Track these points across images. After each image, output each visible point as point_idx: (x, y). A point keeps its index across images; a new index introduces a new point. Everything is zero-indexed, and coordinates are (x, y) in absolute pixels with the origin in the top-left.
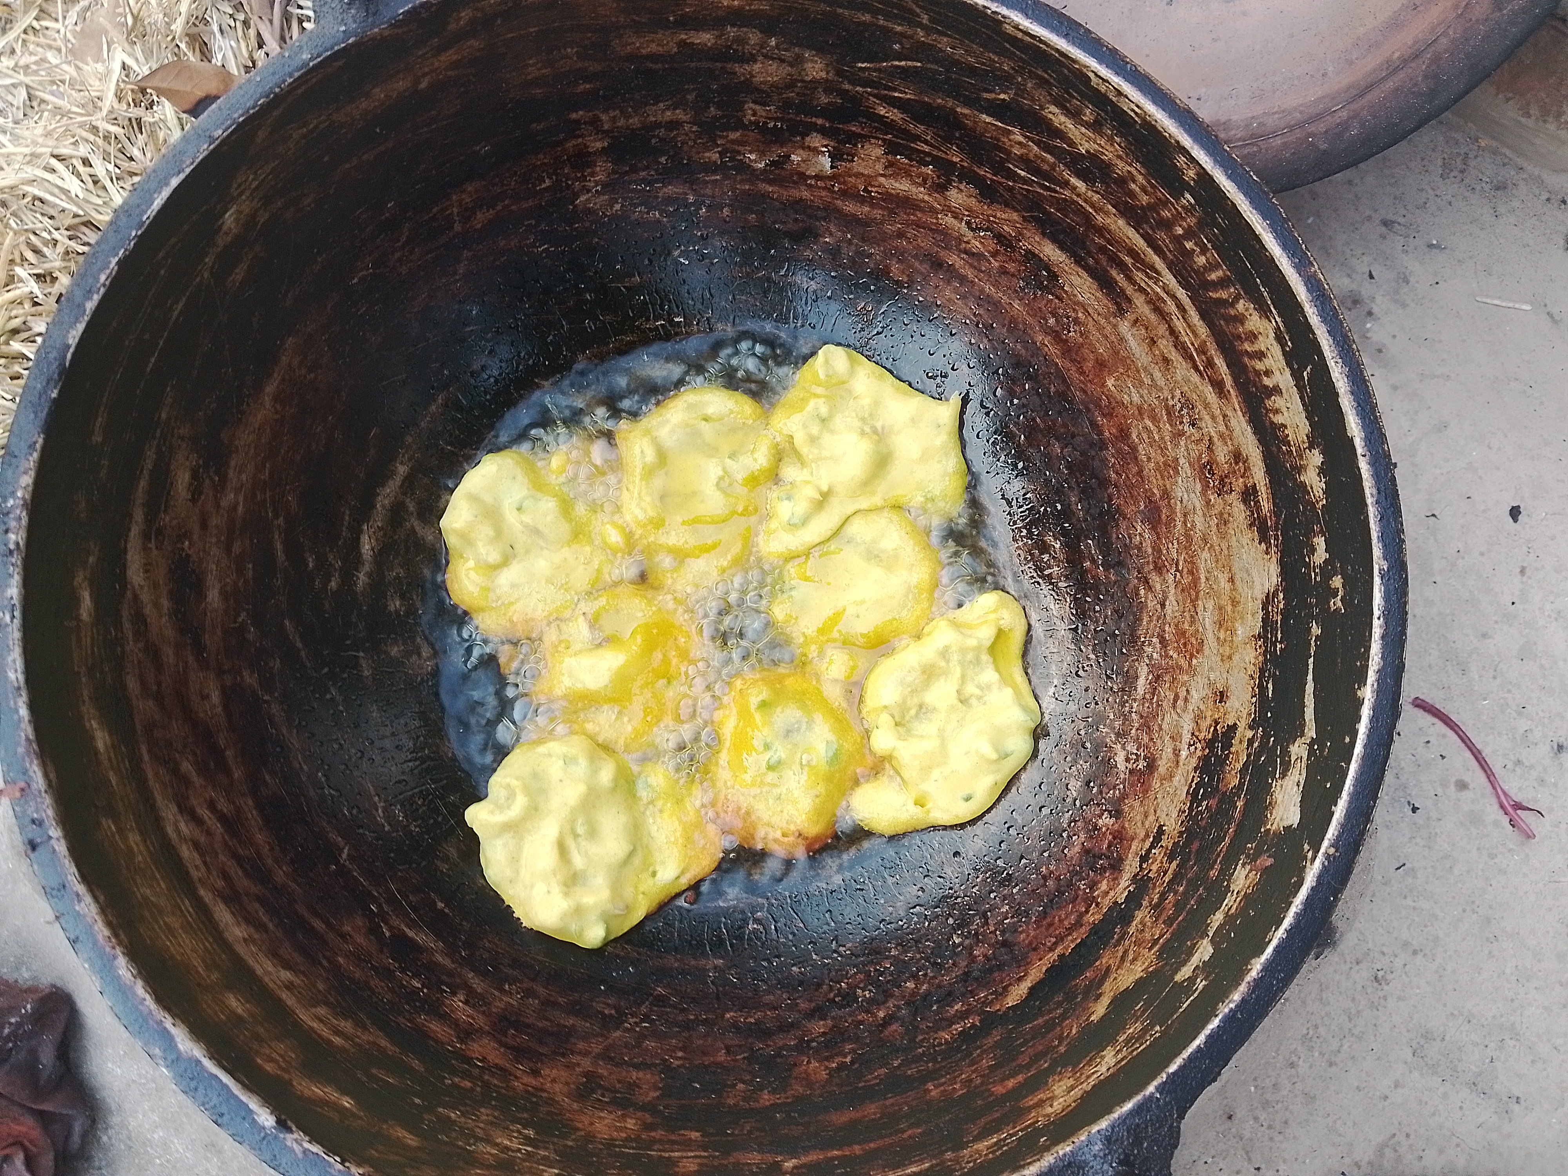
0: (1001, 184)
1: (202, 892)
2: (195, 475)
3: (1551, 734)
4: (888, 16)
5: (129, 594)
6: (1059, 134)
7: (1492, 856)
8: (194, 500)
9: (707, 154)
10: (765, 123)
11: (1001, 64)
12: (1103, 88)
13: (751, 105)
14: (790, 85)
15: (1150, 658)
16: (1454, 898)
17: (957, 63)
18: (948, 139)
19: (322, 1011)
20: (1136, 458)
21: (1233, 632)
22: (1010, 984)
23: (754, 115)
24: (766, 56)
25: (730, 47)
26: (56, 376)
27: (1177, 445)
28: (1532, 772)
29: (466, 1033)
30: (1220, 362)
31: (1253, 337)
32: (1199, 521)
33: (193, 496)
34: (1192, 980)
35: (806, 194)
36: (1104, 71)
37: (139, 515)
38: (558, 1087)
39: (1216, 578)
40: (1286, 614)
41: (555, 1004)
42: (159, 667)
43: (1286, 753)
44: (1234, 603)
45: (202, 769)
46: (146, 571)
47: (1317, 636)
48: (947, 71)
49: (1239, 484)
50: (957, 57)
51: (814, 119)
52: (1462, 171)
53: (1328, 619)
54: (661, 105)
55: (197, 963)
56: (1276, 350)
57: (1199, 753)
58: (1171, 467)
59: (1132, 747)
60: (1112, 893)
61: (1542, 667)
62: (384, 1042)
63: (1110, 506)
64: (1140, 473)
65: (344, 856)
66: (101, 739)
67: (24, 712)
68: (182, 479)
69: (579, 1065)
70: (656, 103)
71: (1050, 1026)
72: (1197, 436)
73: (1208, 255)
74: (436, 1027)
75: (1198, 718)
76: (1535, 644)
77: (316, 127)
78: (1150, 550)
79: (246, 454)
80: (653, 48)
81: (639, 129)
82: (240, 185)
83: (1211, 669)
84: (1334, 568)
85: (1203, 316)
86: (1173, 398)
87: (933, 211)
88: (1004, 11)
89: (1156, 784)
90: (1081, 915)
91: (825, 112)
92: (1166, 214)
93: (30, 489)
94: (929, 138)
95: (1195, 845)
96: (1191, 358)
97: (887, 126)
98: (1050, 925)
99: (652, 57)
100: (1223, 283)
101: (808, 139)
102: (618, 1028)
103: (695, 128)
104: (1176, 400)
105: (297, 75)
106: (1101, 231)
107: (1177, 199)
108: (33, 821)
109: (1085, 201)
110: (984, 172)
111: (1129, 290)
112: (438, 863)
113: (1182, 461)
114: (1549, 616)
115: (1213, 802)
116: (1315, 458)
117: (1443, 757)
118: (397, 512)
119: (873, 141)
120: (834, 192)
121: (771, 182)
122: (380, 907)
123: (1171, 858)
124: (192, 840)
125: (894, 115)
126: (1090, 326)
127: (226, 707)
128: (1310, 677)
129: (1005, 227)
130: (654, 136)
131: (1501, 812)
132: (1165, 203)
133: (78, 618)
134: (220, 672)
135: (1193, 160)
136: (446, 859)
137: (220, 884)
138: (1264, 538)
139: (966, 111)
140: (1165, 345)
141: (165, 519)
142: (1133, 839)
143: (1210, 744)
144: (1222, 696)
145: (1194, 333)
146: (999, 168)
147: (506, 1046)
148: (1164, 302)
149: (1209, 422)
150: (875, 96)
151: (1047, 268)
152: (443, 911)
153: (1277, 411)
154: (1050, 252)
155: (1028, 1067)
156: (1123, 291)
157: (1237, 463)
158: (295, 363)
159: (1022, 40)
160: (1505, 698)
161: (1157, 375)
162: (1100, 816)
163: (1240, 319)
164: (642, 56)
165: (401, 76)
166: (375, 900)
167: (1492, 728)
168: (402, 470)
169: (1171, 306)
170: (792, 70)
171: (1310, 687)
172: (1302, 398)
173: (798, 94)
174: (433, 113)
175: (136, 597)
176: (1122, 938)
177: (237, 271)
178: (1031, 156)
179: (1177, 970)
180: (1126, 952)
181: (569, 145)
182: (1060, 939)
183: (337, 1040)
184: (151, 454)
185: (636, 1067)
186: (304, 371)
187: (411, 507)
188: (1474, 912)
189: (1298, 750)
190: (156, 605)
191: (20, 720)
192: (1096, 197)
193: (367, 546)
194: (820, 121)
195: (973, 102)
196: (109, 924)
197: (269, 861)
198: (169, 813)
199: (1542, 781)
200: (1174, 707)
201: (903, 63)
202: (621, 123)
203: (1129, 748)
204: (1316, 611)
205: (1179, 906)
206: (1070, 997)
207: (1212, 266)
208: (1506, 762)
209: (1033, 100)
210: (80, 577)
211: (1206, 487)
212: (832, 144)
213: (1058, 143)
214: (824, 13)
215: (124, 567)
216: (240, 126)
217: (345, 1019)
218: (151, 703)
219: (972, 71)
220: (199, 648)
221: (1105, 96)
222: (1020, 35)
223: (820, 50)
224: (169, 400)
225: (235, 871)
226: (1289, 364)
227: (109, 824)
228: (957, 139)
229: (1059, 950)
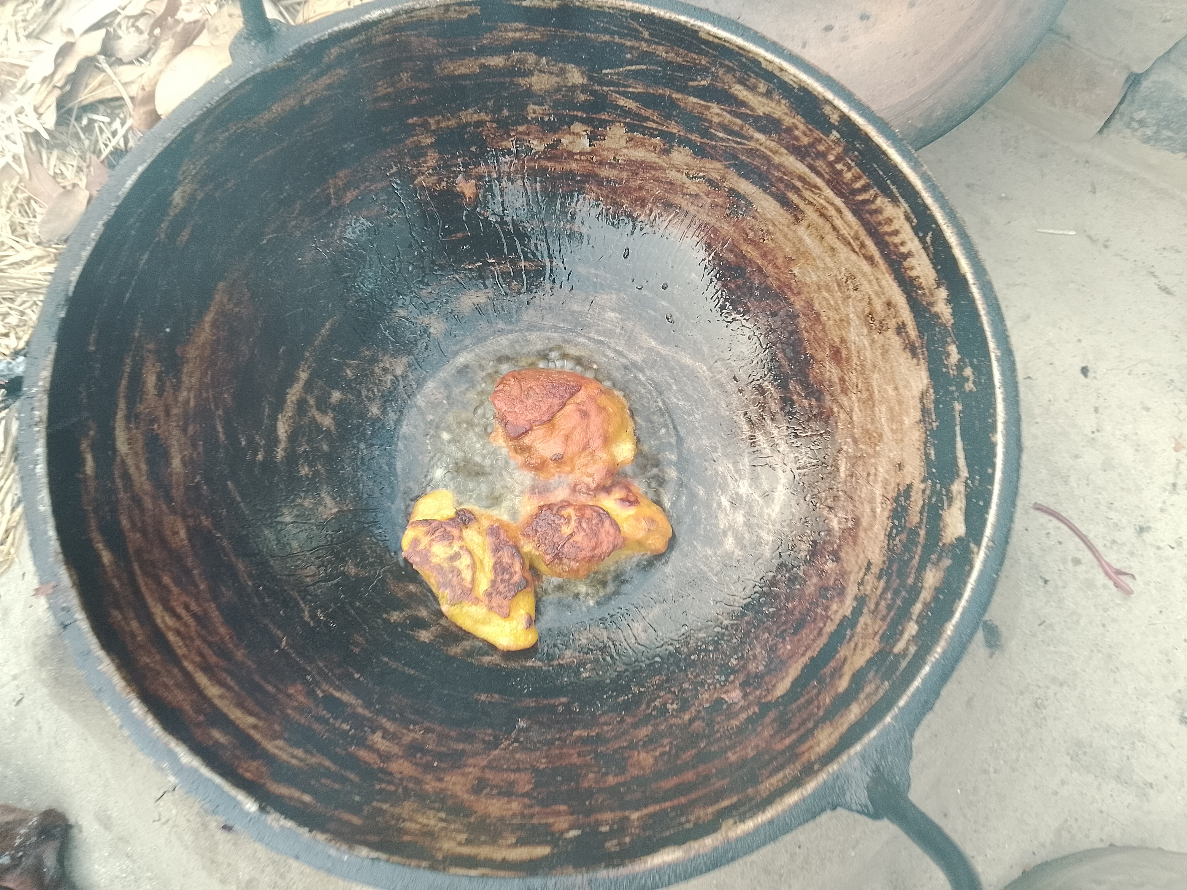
0: (707, 144)
1: (186, 664)
2: (159, 378)
3: (1133, 520)
4: (622, 36)
5: (118, 459)
6: (743, 104)
7: (1106, 610)
8: (159, 395)
9: (504, 143)
10: (542, 118)
11: (700, 60)
12: (770, 68)
13: (532, 106)
14: (558, 90)
15: (847, 452)
16: (1083, 642)
17: (670, 63)
18: (668, 117)
19: (280, 743)
20: (819, 319)
21: (902, 423)
22: (777, 682)
23: (534, 112)
24: (540, 71)
25: (515, 66)
26: (63, 303)
27: (847, 305)
28: (1125, 548)
29: (386, 757)
30: (870, 244)
31: (889, 221)
32: (868, 354)
33: (159, 392)
34: (906, 650)
35: (574, 166)
36: (769, 56)
37: (122, 404)
38: (458, 788)
39: (885, 389)
40: (936, 402)
41: (448, 737)
42: (142, 511)
43: (949, 491)
44: (900, 403)
45: (177, 581)
46: (129, 444)
47: (960, 412)
48: (664, 69)
49: (892, 323)
50: (669, 59)
51: (575, 113)
52: (1016, 148)
53: (966, 398)
54: (470, 110)
55: (187, 708)
56: (907, 227)
57: (889, 507)
58: (844, 322)
59: (841, 514)
60: (841, 611)
61: (1120, 475)
62: (327, 763)
63: (806, 355)
64: (823, 330)
65: (284, 643)
66: (106, 557)
67: (52, 533)
68: (151, 380)
69: (471, 773)
70: (466, 109)
71: (809, 702)
72: (860, 297)
73: (853, 170)
74: (363, 754)
75: (886, 483)
76: (1113, 459)
77: (235, 132)
78: (837, 380)
79: (194, 364)
80: (463, 70)
81: (457, 128)
82: (184, 172)
83: (890, 450)
84: (964, 362)
85: (855, 213)
86: (840, 274)
87: (662, 169)
88: (699, 23)
89: (862, 534)
90: (821, 630)
91: (583, 107)
92: (821, 148)
93: (49, 379)
94: (655, 118)
95: (895, 568)
96: (849, 244)
97: (626, 112)
98: (799, 640)
99: (464, 77)
100: (865, 189)
101: (572, 127)
102: (496, 748)
103: (494, 125)
104: (843, 274)
105: (221, 95)
106: (778, 167)
107: (828, 136)
108: (63, 609)
109: (766, 148)
110: (695, 137)
111: (802, 205)
112: (352, 647)
113: (851, 316)
114: (1120, 439)
115: (904, 536)
116: (943, 293)
117: (1060, 543)
118: (301, 405)
119: (617, 124)
120: (593, 163)
121: (549, 159)
122: (313, 677)
123: (879, 578)
124: (175, 629)
125: (630, 104)
126: (779, 236)
127: (190, 540)
128: (959, 439)
129: (713, 174)
130: (467, 133)
131: (1107, 578)
132: (820, 141)
133: (84, 473)
134: (185, 517)
135: (835, 107)
136: (357, 645)
137: (198, 659)
138: (914, 355)
139: (679, 96)
140: (831, 238)
141: (141, 408)
142: (850, 572)
143: (896, 500)
144: (900, 466)
145: (849, 226)
146: (705, 133)
147: (416, 764)
148: (826, 209)
149: (867, 286)
150: (616, 92)
151: (744, 198)
152: (358, 679)
153: (912, 268)
154: (745, 187)
155: (798, 729)
156: (797, 206)
157: (889, 309)
158: (225, 300)
159: (712, 42)
160: (1097, 499)
161: (828, 260)
162: (825, 563)
163: (878, 211)
164: (456, 76)
165: (292, 95)
166: (309, 673)
167: (1091, 520)
168: (304, 376)
169: (831, 211)
170: (559, 80)
171: (959, 445)
172: (928, 255)
173: (563, 96)
174: (315, 121)
175: (123, 462)
176: (852, 636)
177: (183, 234)
178: (726, 122)
179: (895, 644)
180: (856, 646)
181: (407, 142)
182: (808, 648)
183: (294, 762)
184: (128, 361)
185: (513, 771)
186: (231, 306)
187: (312, 402)
188: (1099, 651)
189: (958, 487)
190: (137, 467)
191: (49, 540)
192: (773, 144)
193: (282, 429)
194: (579, 114)
195: (684, 90)
196: (124, 678)
197: (230, 646)
198: (157, 610)
199: (1132, 554)
200: (868, 482)
201: (633, 68)
202: (443, 125)
203: (840, 515)
204: (956, 394)
205: (889, 608)
206: (821, 681)
207: (856, 178)
208: (1105, 542)
209: (724, 83)
210: (84, 445)
211: (871, 329)
212: (589, 129)
213: (743, 110)
214: (578, 37)
215: (114, 440)
216: (184, 130)
217: (298, 747)
218: (138, 535)
219: (681, 67)
220: (169, 499)
221: (772, 73)
222: (711, 39)
223: (578, 63)
224: (139, 324)
225: (207, 651)
226: (917, 234)
227: (116, 615)
228: (674, 116)
229: (809, 654)
